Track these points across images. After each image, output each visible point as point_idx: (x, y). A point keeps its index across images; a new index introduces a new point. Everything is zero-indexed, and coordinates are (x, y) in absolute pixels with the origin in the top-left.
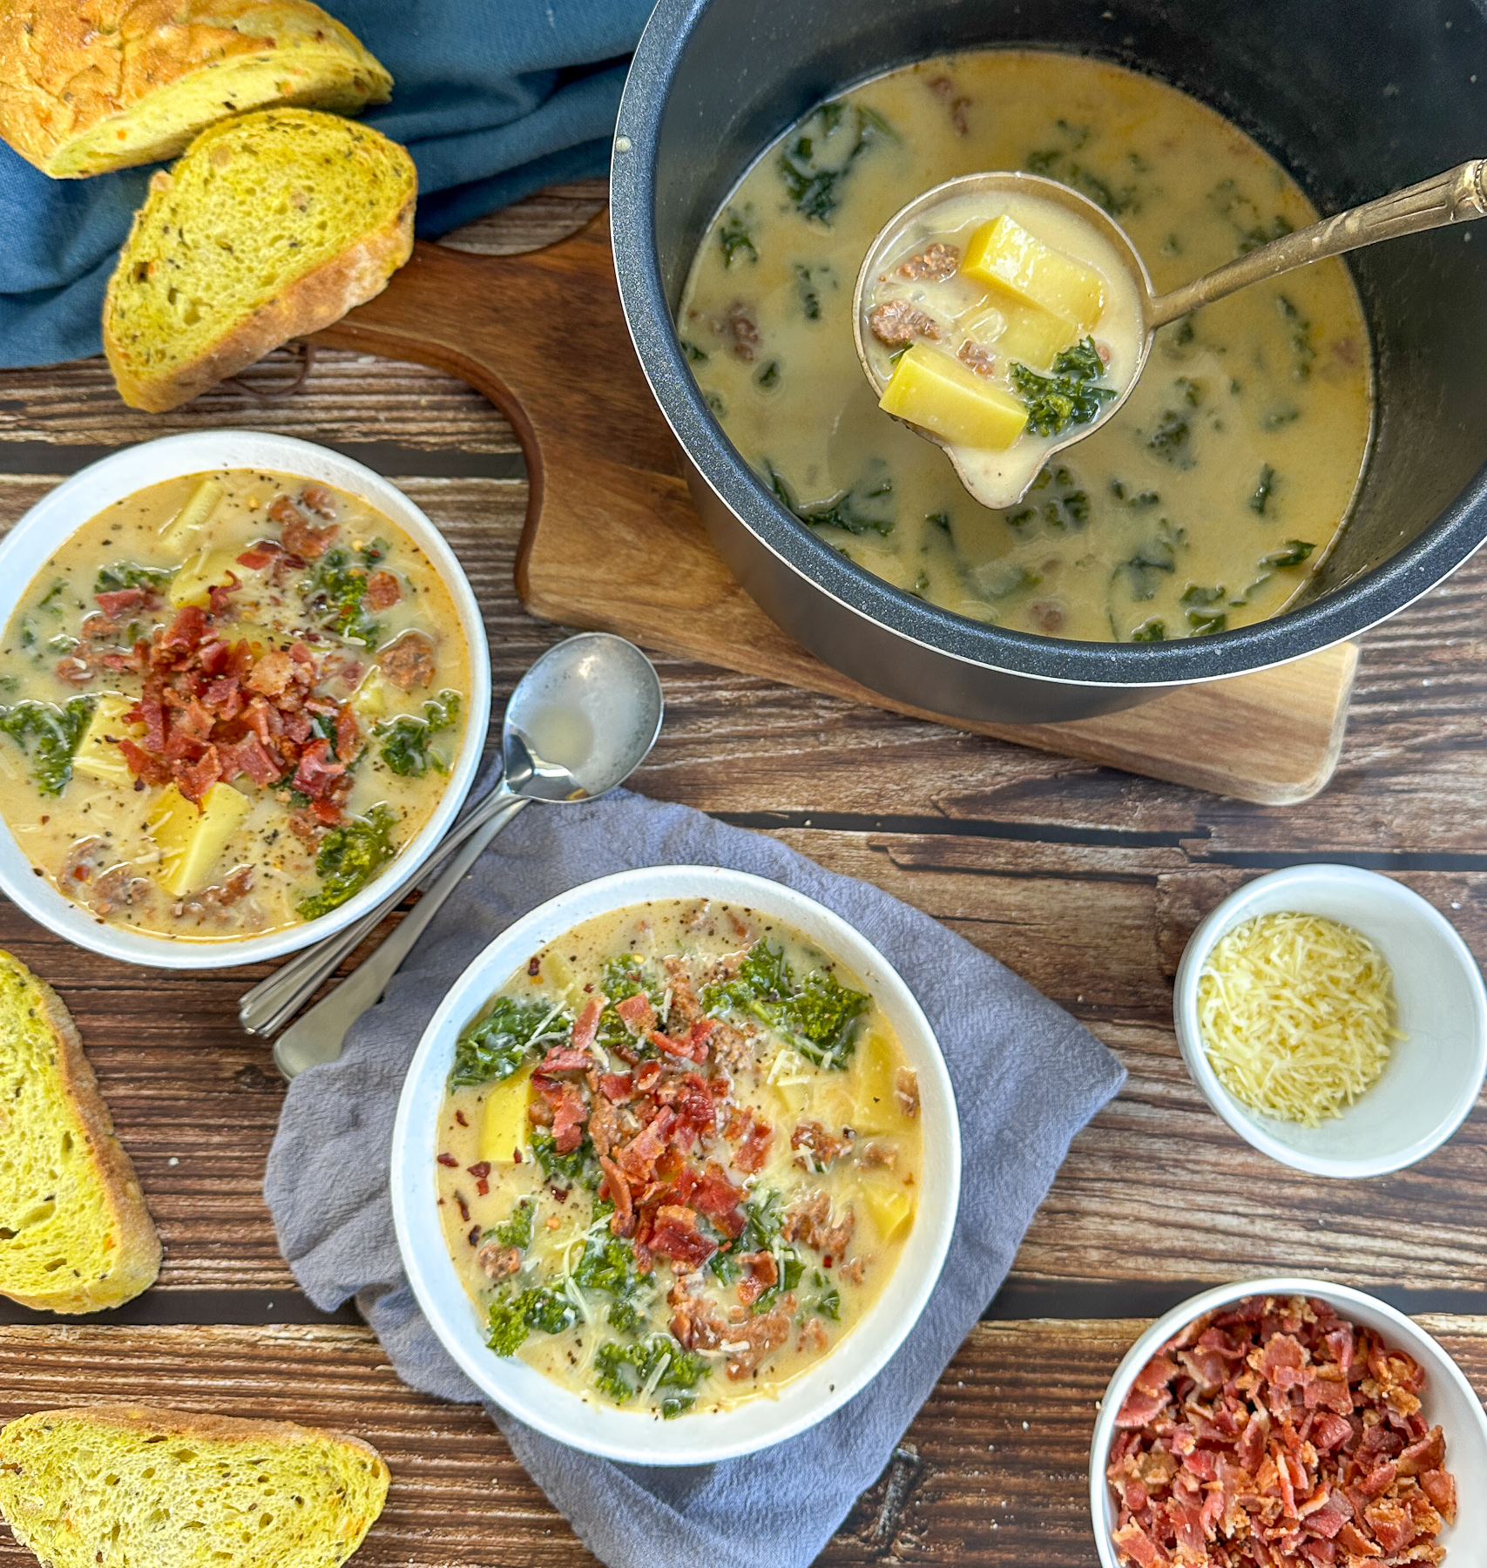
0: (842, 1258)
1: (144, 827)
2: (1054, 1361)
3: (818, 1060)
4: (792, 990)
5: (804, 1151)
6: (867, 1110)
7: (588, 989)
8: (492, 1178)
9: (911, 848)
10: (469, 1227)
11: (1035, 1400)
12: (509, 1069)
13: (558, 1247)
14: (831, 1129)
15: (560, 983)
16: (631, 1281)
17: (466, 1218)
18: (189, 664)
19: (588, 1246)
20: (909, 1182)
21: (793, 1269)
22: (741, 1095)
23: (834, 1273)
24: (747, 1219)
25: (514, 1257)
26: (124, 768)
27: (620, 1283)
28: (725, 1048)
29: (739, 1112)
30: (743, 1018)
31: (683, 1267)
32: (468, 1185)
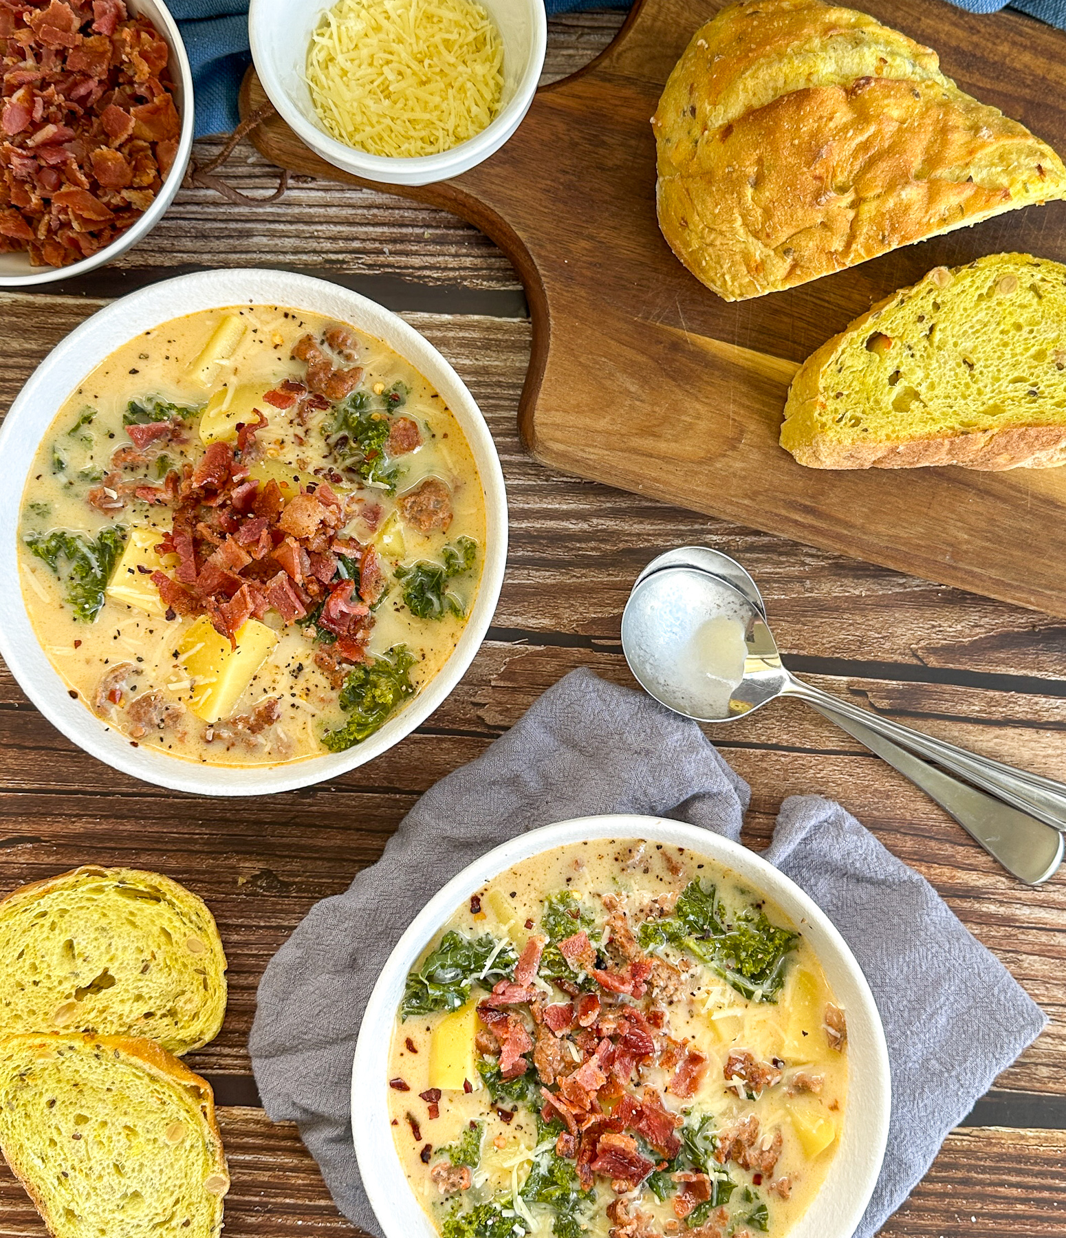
0: (770, 1176)
1: (176, 655)
2: (1002, 1164)
3: (749, 995)
4: (724, 927)
5: (737, 1081)
6: (796, 1043)
7: (529, 924)
8: (443, 1104)
9: (889, 694)
10: (420, 1146)
11: (982, 1197)
12: (457, 1002)
13: (506, 1165)
14: (762, 1059)
15: (502, 918)
16: (573, 1196)
17: (418, 1138)
18: (219, 501)
19: (536, 1165)
20: (834, 1108)
21: (725, 1188)
22: (677, 1025)
23: (762, 1190)
24: (682, 1142)
25: (465, 1176)
26: (157, 598)
27: (564, 1198)
28: (662, 984)
29: (675, 1042)
30: (677, 953)
31: (624, 1185)
32: (420, 1110)
